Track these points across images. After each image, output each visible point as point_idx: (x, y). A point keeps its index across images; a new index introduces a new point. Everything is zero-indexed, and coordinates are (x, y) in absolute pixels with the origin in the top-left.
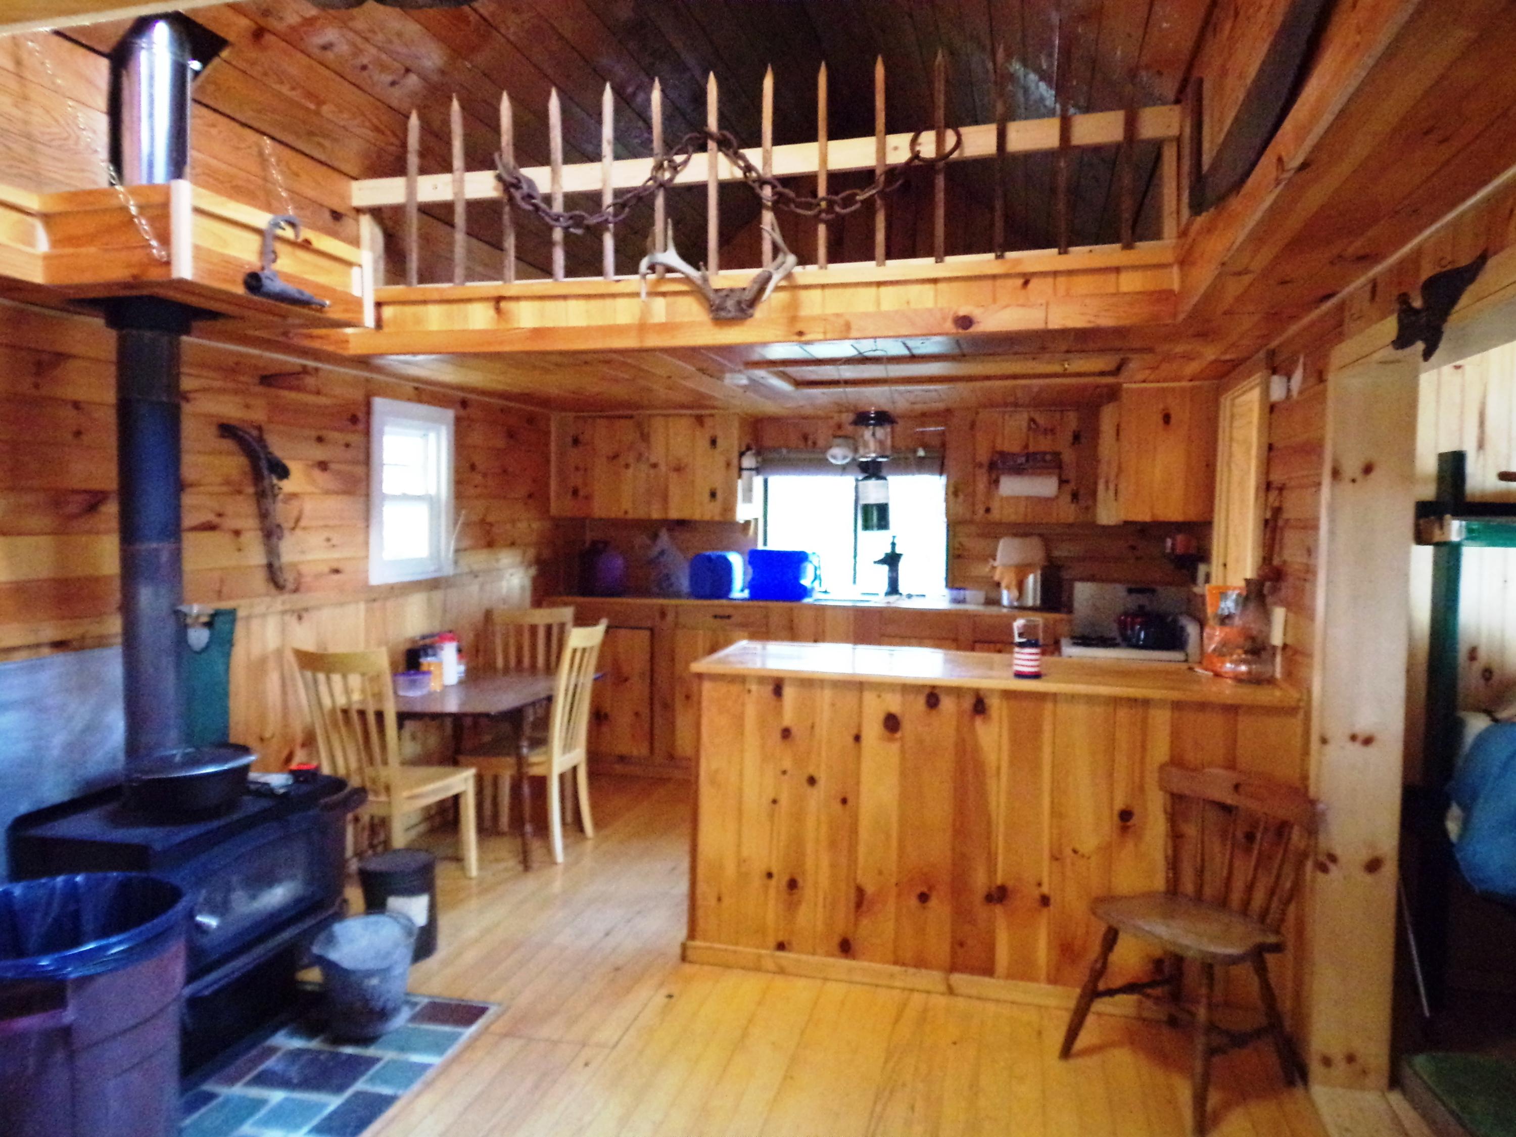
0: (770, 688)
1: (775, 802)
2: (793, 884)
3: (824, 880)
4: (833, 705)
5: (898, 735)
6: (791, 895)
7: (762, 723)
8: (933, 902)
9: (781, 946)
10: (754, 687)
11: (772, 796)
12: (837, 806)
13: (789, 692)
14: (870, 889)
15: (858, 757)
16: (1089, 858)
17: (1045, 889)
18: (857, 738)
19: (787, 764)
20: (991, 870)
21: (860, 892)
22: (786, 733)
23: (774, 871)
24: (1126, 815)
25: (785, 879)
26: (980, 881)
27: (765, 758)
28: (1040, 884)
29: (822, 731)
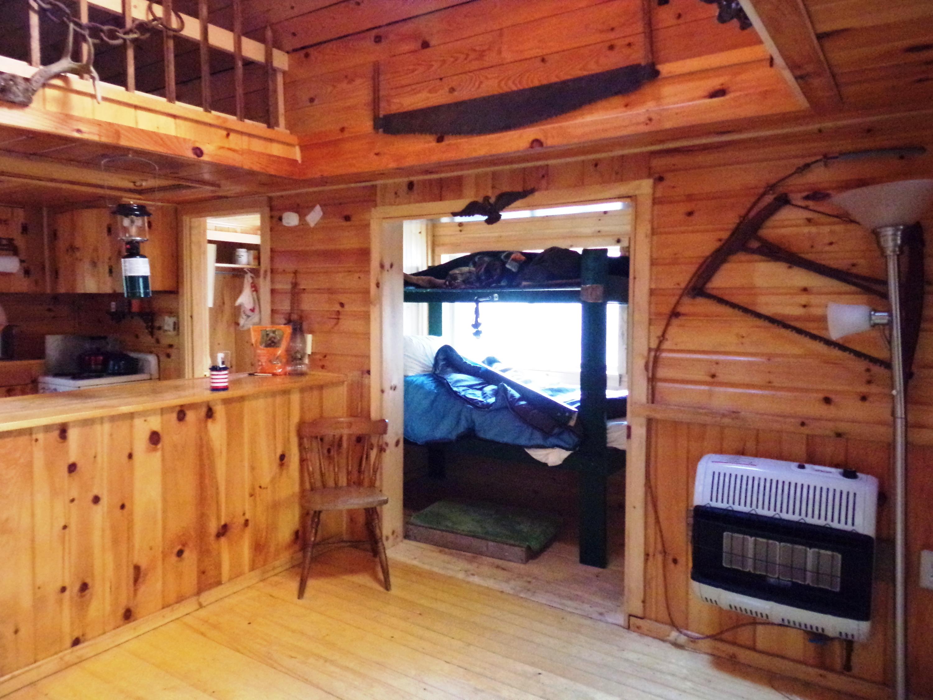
0: (56, 433)
1: (65, 527)
2: (84, 587)
3: (110, 572)
4: (111, 435)
5: (159, 446)
6: (82, 597)
7: (50, 465)
8: (186, 554)
9: (76, 642)
10: (41, 436)
11: (62, 524)
12: (118, 511)
13: (73, 434)
14: (143, 565)
15: (132, 469)
16: (267, 488)
17: (247, 516)
18: (130, 456)
19: (74, 494)
20: (218, 518)
21: (137, 568)
22: (72, 468)
23: (66, 584)
24: (282, 457)
25: (77, 587)
26: (213, 527)
27: (54, 493)
28: (244, 514)
29: (103, 459)
